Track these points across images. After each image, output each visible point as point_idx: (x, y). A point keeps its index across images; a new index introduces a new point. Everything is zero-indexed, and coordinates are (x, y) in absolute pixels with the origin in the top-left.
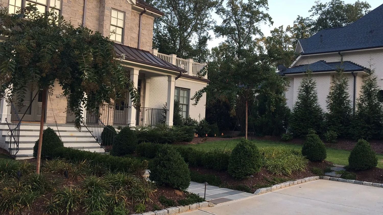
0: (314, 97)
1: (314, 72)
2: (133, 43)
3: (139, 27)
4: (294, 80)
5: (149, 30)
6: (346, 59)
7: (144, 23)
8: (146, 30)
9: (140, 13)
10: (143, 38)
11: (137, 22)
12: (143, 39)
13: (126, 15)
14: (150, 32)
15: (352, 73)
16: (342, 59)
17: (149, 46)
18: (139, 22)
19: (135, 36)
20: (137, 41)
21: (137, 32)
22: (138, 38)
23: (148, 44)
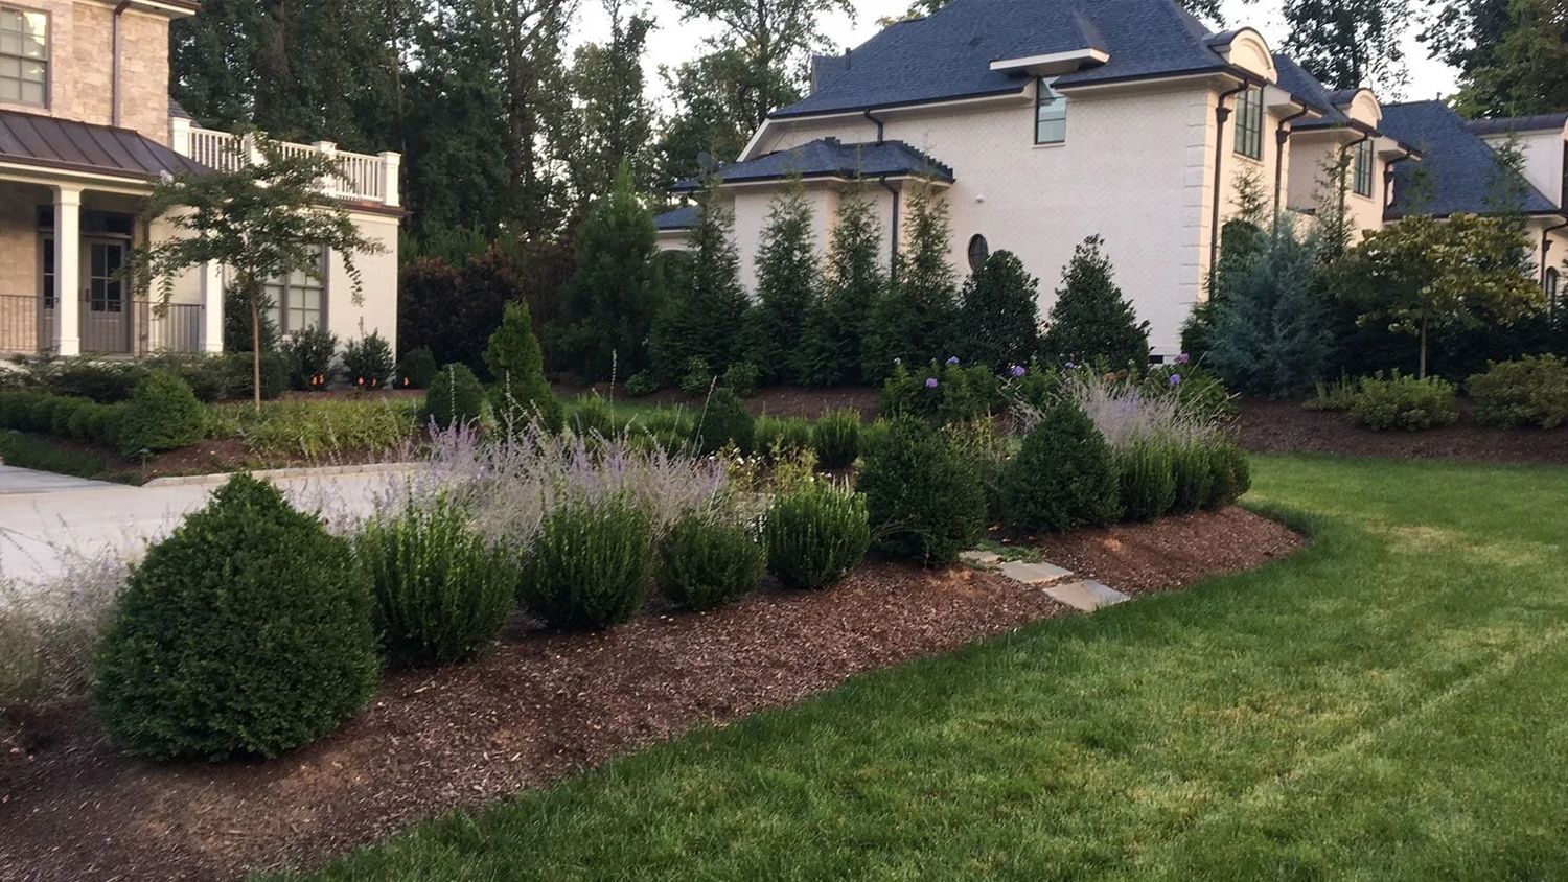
0: (730, 261)
1: (805, 175)
2: (95, 102)
3: (114, 52)
4: (736, 203)
5: (154, 59)
6: (892, 134)
7: (132, 37)
8: (142, 58)
9: (114, 7)
10: (129, 84)
11: (106, 35)
12: (130, 89)
13: (55, 19)
14: (157, 64)
15: (882, 182)
16: (881, 135)
17: (154, 109)
18: (111, 37)
19: (101, 80)
20: (109, 95)
21: (107, 69)
22: (110, 86)
23: (151, 104)
